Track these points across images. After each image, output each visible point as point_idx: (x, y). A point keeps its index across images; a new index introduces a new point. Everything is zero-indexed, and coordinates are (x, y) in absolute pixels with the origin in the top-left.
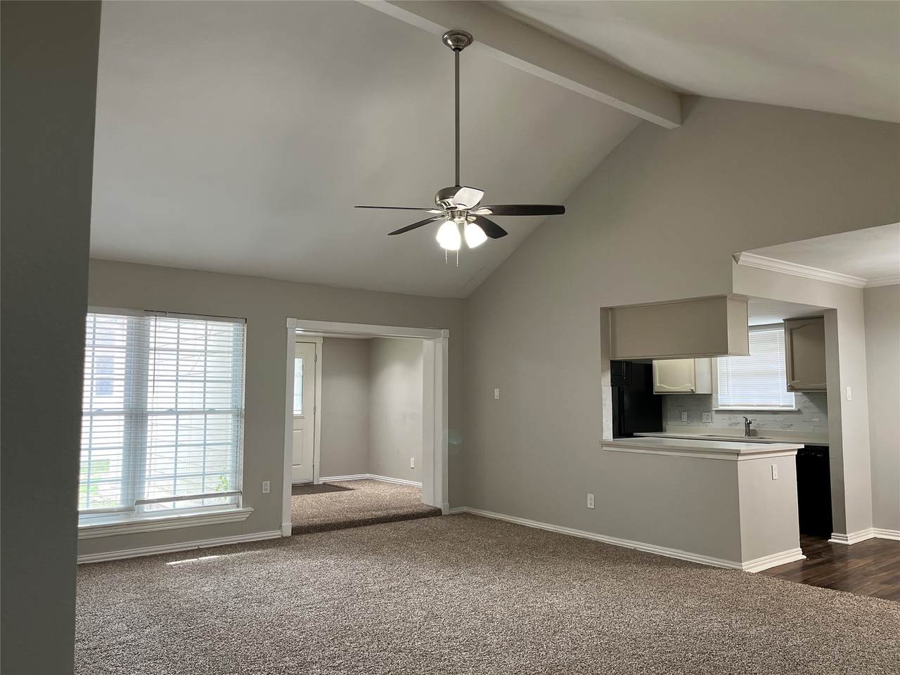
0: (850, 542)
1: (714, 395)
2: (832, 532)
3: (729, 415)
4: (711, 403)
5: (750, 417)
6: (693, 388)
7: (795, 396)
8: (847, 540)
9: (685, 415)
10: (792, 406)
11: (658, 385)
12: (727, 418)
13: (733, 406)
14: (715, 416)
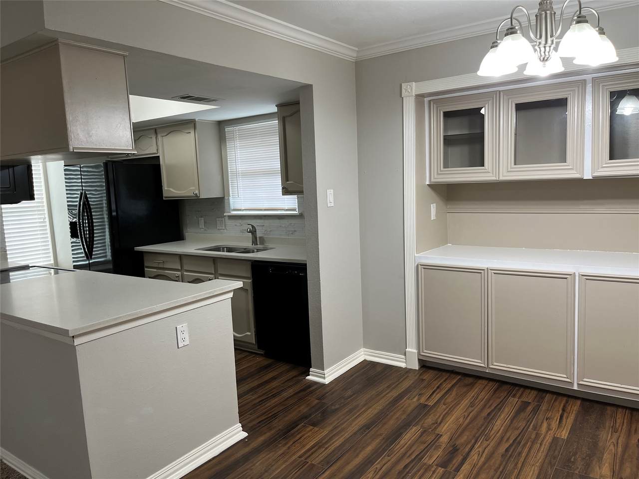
0: (327, 381)
1: (226, 198)
2: (311, 367)
3: (240, 221)
4: (224, 207)
5: (255, 223)
6: (197, 192)
7: (298, 198)
8: (324, 378)
9: (202, 221)
10: (295, 210)
11: (166, 189)
12: (238, 224)
13: (243, 210)
14: (229, 223)
